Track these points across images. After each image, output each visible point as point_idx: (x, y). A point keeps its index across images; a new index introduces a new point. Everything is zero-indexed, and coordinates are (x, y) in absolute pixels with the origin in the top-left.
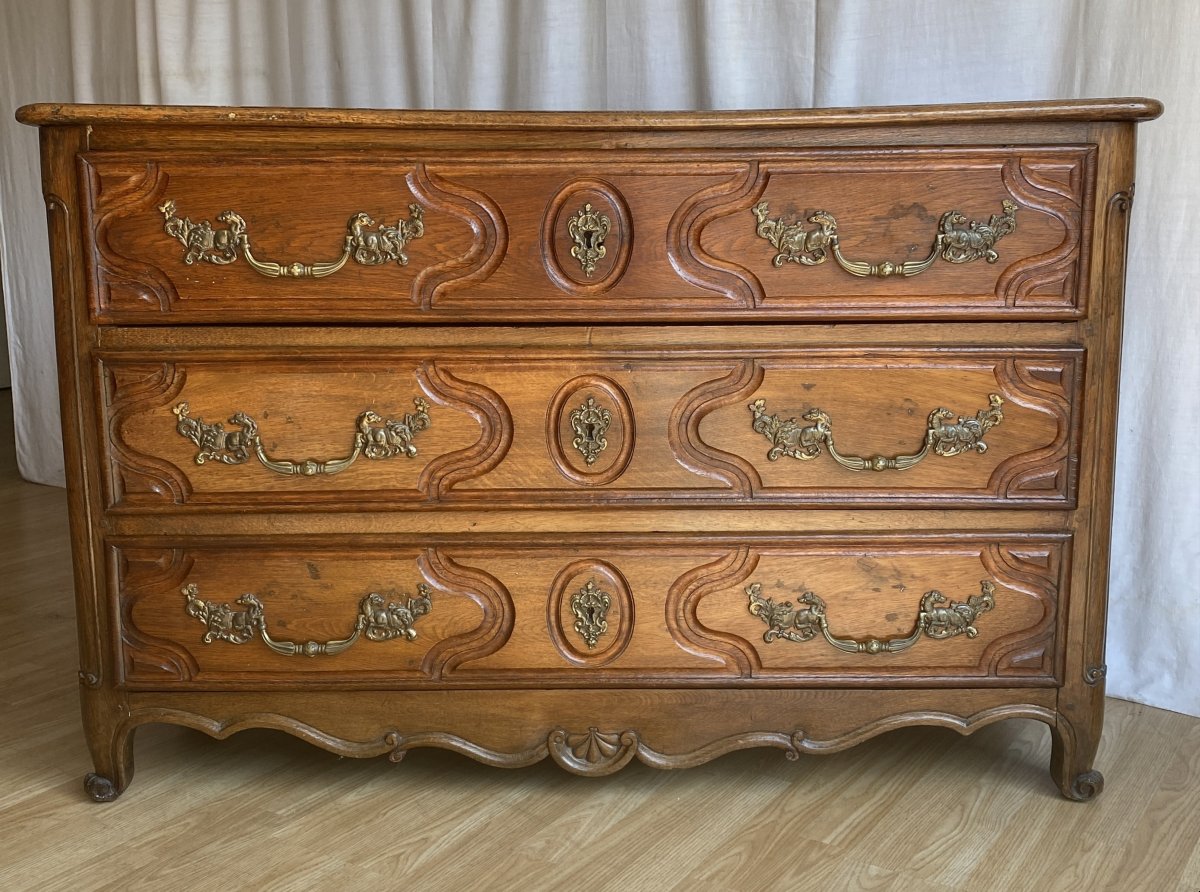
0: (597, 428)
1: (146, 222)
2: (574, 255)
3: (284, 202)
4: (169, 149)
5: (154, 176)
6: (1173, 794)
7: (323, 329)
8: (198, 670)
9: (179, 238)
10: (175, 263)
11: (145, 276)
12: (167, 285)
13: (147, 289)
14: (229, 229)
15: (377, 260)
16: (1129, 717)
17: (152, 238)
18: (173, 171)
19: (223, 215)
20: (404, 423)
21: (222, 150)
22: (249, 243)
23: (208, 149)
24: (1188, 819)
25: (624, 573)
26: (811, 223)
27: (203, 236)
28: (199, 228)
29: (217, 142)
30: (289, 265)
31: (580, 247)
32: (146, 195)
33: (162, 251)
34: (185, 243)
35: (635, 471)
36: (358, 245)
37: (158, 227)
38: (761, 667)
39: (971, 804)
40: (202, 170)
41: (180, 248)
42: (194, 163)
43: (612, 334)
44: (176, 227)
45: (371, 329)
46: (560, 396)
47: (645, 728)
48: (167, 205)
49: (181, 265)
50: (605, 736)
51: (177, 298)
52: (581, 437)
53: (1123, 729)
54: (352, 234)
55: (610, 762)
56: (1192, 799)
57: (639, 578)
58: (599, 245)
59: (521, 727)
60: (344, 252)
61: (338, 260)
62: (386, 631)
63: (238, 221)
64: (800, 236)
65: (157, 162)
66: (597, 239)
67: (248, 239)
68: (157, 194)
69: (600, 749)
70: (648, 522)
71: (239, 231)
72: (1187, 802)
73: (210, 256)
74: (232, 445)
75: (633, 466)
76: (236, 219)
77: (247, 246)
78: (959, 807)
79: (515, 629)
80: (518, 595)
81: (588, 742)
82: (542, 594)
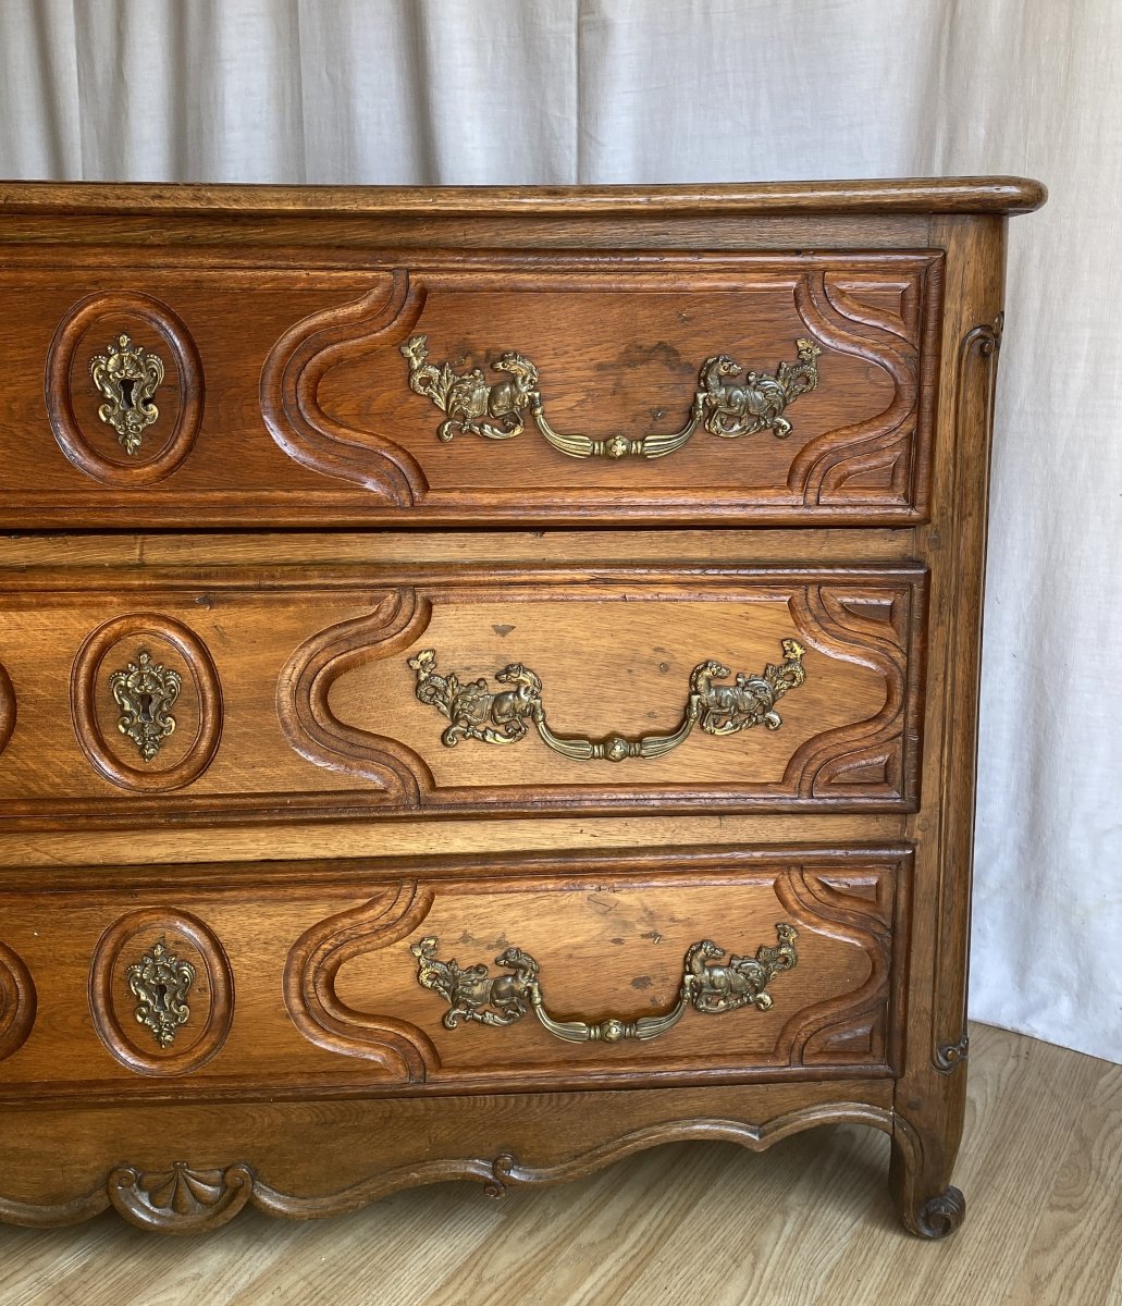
0: (156, 700)
2: (104, 419)
6: (1068, 1216)
16: (1011, 1064)
24: (1087, 1272)
25: (215, 928)
26: (496, 371)
31: (113, 406)
35: (226, 767)
38: (440, 1066)
39: (768, 1250)
43: (178, 547)
46: (93, 648)
47: (262, 1161)
50: (200, 1175)
52: (129, 714)
53: (1002, 1087)
55: (210, 1212)
56: (1095, 1227)
57: (239, 935)
58: (146, 402)
59: (62, 1165)
64: (482, 392)
66: (142, 392)
69: (195, 1194)
70: (253, 846)
72: (1087, 1234)
75: (222, 760)
78: (750, 1257)
79: (38, 1022)
80: (41, 967)
81: (173, 1184)
82: (79, 966)
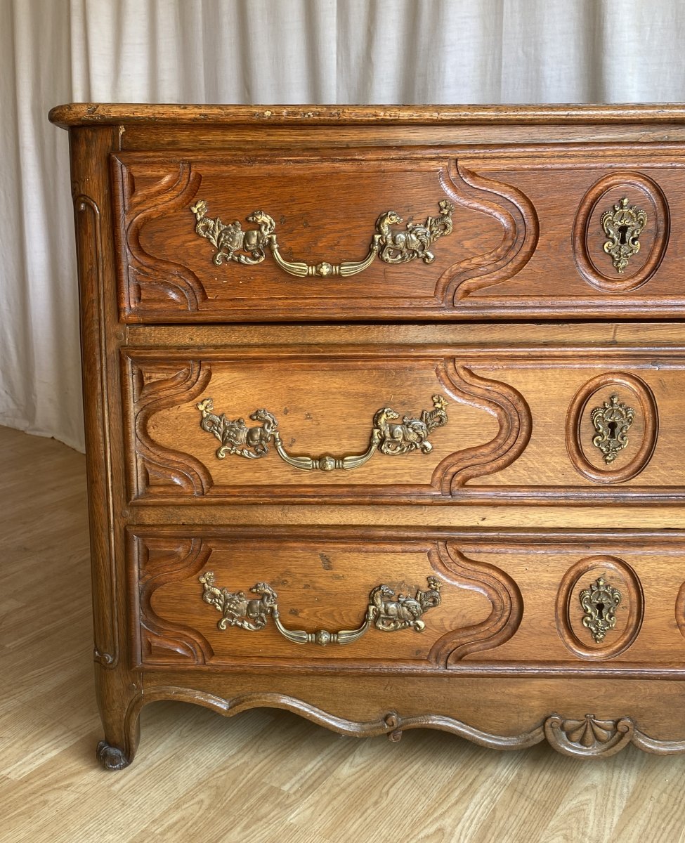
0: (619, 425)
1: (177, 223)
2: (607, 251)
3: (313, 201)
4: (200, 149)
5: (187, 176)
7: (344, 327)
8: (212, 654)
9: (209, 239)
10: (204, 263)
11: (175, 276)
12: (195, 286)
13: (175, 288)
14: (259, 229)
15: (403, 258)
17: (183, 238)
18: (205, 170)
19: (253, 215)
20: (421, 419)
21: (254, 150)
22: (277, 243)
23: (240, 149)
25: (637, 570)
27: (233, 236)
28: (229, 229)
29: (247, 142)
30: (317, 264)
31: (613, 242)
32: (177, 196)
33: (192, 252)
34: (216, 244)
35: (655, 469)
36: (386, 244)
37: (190, 228)
40: (233, 170)
41: (209, 249)
42: (227, 163)
43: (638, 331)
44: (206, 228)
45: (391, 327)
46: (582, 393)
47: (642, 717)
48: (199, 206)
49: (210, 265)
50: (601, 723)
51: (205, 298)
52: (601, 435)
54: (380, 232)
55: (605, 747)
57: (651, 574)
58: (634, 240)
59: (518, 713)
60: (371, 251)
61: (365, 259)
62: (394, 622)
63: (268, 222)
65: (190, 163)
66: (632, 234)
67: (277, 239)
68: (189, 195)
69: (595, 735)
70: (660, 519)
71: (268, 232)
73: (239, 256)
74: (253, 440)
75: (653, 464)
76: (266, 219)
77: (276, 246)
80: (528, 590)
81: (583, 728)
82: (551, 590)
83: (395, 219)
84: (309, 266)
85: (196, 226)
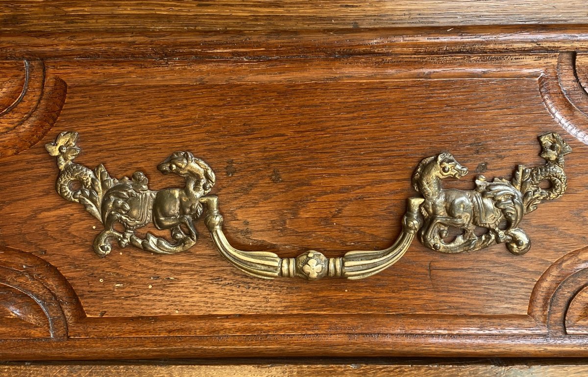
1: (21, 175)
3: (289, 133)
4: (67, 32)
5: (37, 84)
7: (352, 366)
9: (85, 206)
10: (77, 252)
11: (19, 275)
12: (60, 292)
13: (24, 299)
14: (184, 188)
15: (468, 243)
17: (36, 204)
18: (73, 75)
19: (171, 160)
21: (171, 33)
22: (221, 213)
23: (144, 32)
27: (132, 200)
28: (123, 187)
29: (160, 18)
30: (298, 253)
32: (21, 123)
33: (52, 229)
34: (98, 215)
36: (433, 216)
37: (45, 184)
40: (131, 74)
41: (85, 224)
42: (116, 59)
44: (79, 184)
45: (442, 368)
48: (61, 142)
49: (88, 255)
51: (80, 316)
54: (421, 194)
60: (401, 229)
61: (391, 243)
63: (201, 172)
65: (43, 59)
67: (219, 204)
68: (43, 120)
71: (202, 191)
73: (145, 238)
76: (197, 166)
77: (217, 220)
83: (453, 169)
84: (282, 258)
85: (57, 180)
